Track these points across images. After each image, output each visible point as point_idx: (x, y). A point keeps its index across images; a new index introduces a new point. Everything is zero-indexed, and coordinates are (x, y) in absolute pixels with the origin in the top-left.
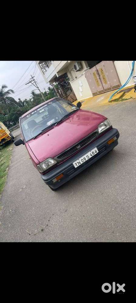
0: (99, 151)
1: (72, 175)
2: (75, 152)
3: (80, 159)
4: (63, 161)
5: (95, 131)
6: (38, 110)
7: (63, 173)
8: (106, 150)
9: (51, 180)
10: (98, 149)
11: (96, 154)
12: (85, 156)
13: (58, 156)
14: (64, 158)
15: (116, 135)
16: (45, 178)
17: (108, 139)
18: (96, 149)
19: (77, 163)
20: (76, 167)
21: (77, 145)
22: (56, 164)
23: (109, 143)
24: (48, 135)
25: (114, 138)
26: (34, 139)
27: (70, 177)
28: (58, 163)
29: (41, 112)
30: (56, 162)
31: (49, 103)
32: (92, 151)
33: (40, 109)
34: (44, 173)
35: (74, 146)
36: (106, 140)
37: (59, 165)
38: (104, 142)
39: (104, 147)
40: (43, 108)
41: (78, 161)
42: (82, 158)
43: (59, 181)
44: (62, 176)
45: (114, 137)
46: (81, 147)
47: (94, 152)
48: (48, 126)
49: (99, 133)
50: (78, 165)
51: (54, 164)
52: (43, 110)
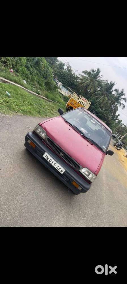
0: (63, 174)
1: (37, 156)
2: (56, 152)
3: (51, 158)
4: (47, 144)
5: (80, 166)
6: (93, 119)
7: (36, 146)
8: (67, 182)
9: (28, 138)
10: (64, 172)
11: (59, 172)
12: (55, 162)
13: (49, 138)
14: (50, 144)
15: (83, 188)
16: (30, 134)
17: (77, 181)
18: (64, 170)
19: (47, 156)
20: (44, 156)
21: (63, 153)
22: (43, 139)
23: (74, 183)
24: (70, 130)
25: (79, 187)
26: (65, 121)
27: (36, 154)
28: (44, 140)
29: (92, 121)
30: (44, 138)
31: (102, 126)
32: (61, 167)
33: (95, 120)
34: (34, 133)
35: (61, 149)
36: (75, 179)
37: (42, 141)
38: (73, 178)
39: (69, 179)
40: (96, 122)
41: (49, 156)
42: (53, 160)
43: (30, 146)
44: (34, 147)
45: (81, 187)
46: (62, 156)
47: (61, 170)
48: (79, 128)
49: (80, 171)
50: (45, 158)
51: (42, 137)
52: (94, 123)
